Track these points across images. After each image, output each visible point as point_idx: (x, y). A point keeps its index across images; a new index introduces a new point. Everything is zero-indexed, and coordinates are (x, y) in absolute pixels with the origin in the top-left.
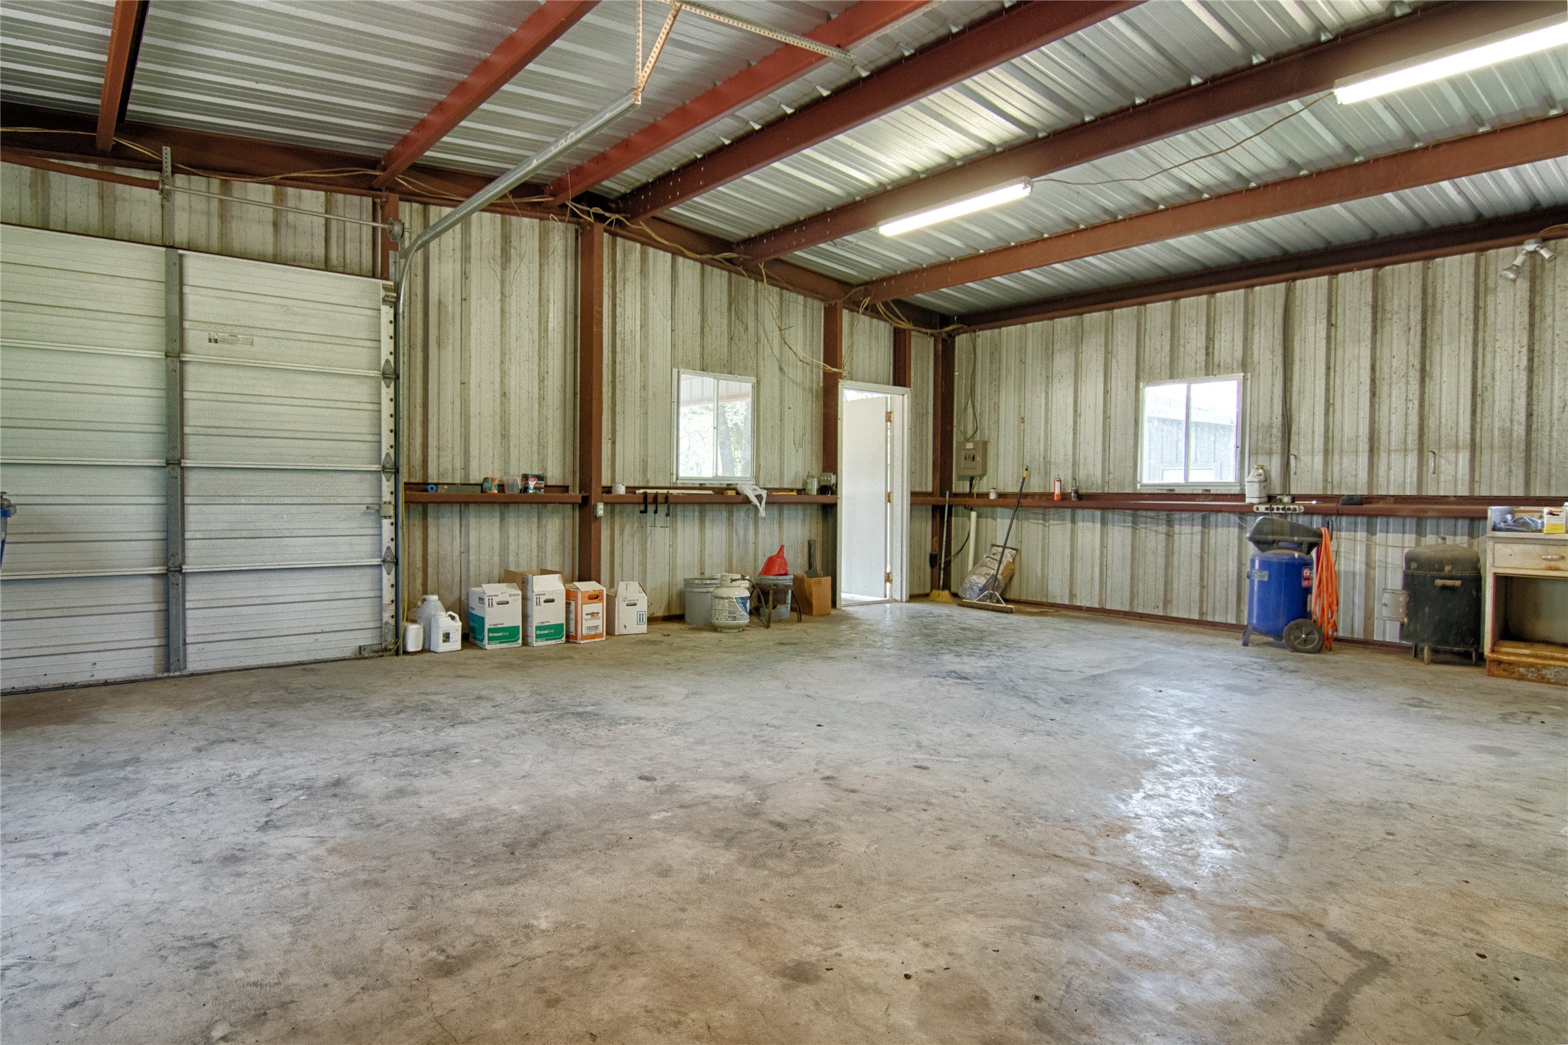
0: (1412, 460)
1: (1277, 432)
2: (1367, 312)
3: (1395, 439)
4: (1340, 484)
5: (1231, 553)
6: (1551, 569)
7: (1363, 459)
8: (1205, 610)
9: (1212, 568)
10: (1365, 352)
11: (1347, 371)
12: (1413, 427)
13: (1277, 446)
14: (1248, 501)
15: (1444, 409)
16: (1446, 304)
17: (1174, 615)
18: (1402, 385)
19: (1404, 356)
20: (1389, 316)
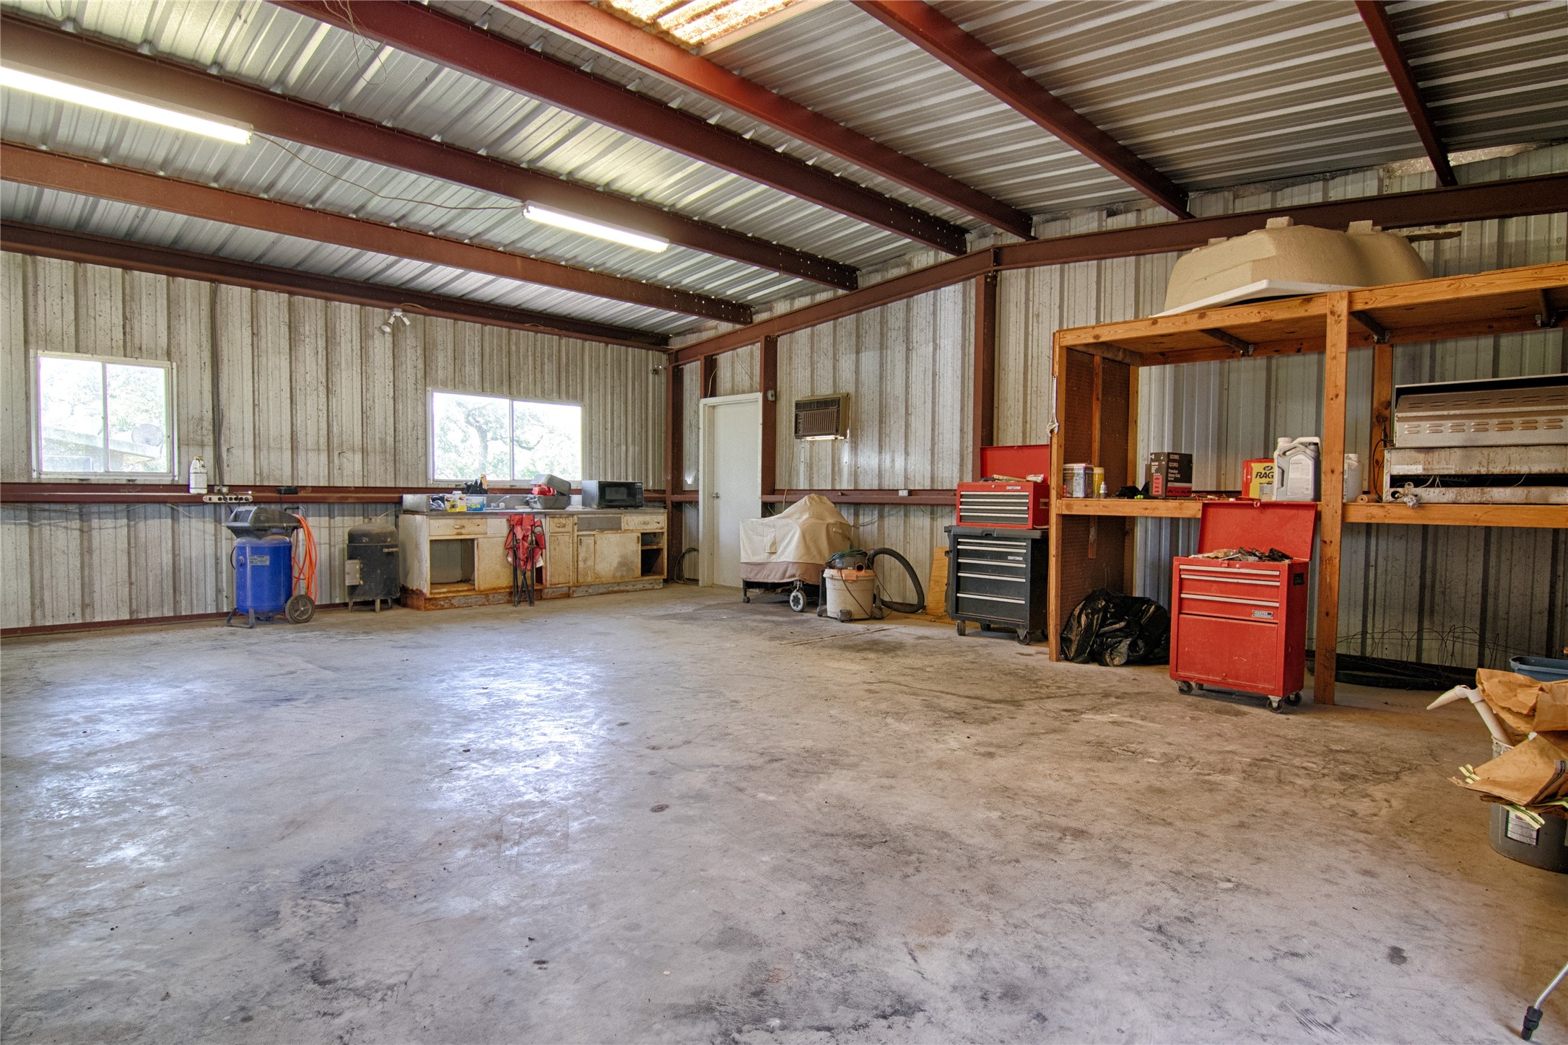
0: (324, 457)
1: (208, 424)
2: (285, 329)
3: (311, 442)
4: (268, 476)
5: (164, 545)
6: (458, 534)
7: (287, 454)
8: (134, 607)
9: (142, 562)
10: (285, 364)
11: (270, 377)
12: (324, 432)
13: (209, 439)
14: (193, 491)
15: (344, 420)
16: (343, 339)
17: (98, 619)
18: (315, 397)
19: (315, 374)
20: (302, 337)
